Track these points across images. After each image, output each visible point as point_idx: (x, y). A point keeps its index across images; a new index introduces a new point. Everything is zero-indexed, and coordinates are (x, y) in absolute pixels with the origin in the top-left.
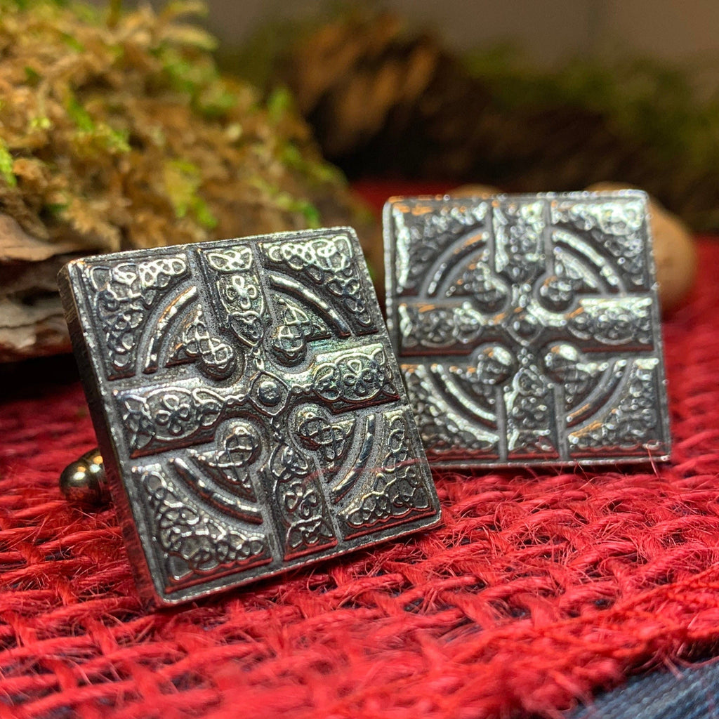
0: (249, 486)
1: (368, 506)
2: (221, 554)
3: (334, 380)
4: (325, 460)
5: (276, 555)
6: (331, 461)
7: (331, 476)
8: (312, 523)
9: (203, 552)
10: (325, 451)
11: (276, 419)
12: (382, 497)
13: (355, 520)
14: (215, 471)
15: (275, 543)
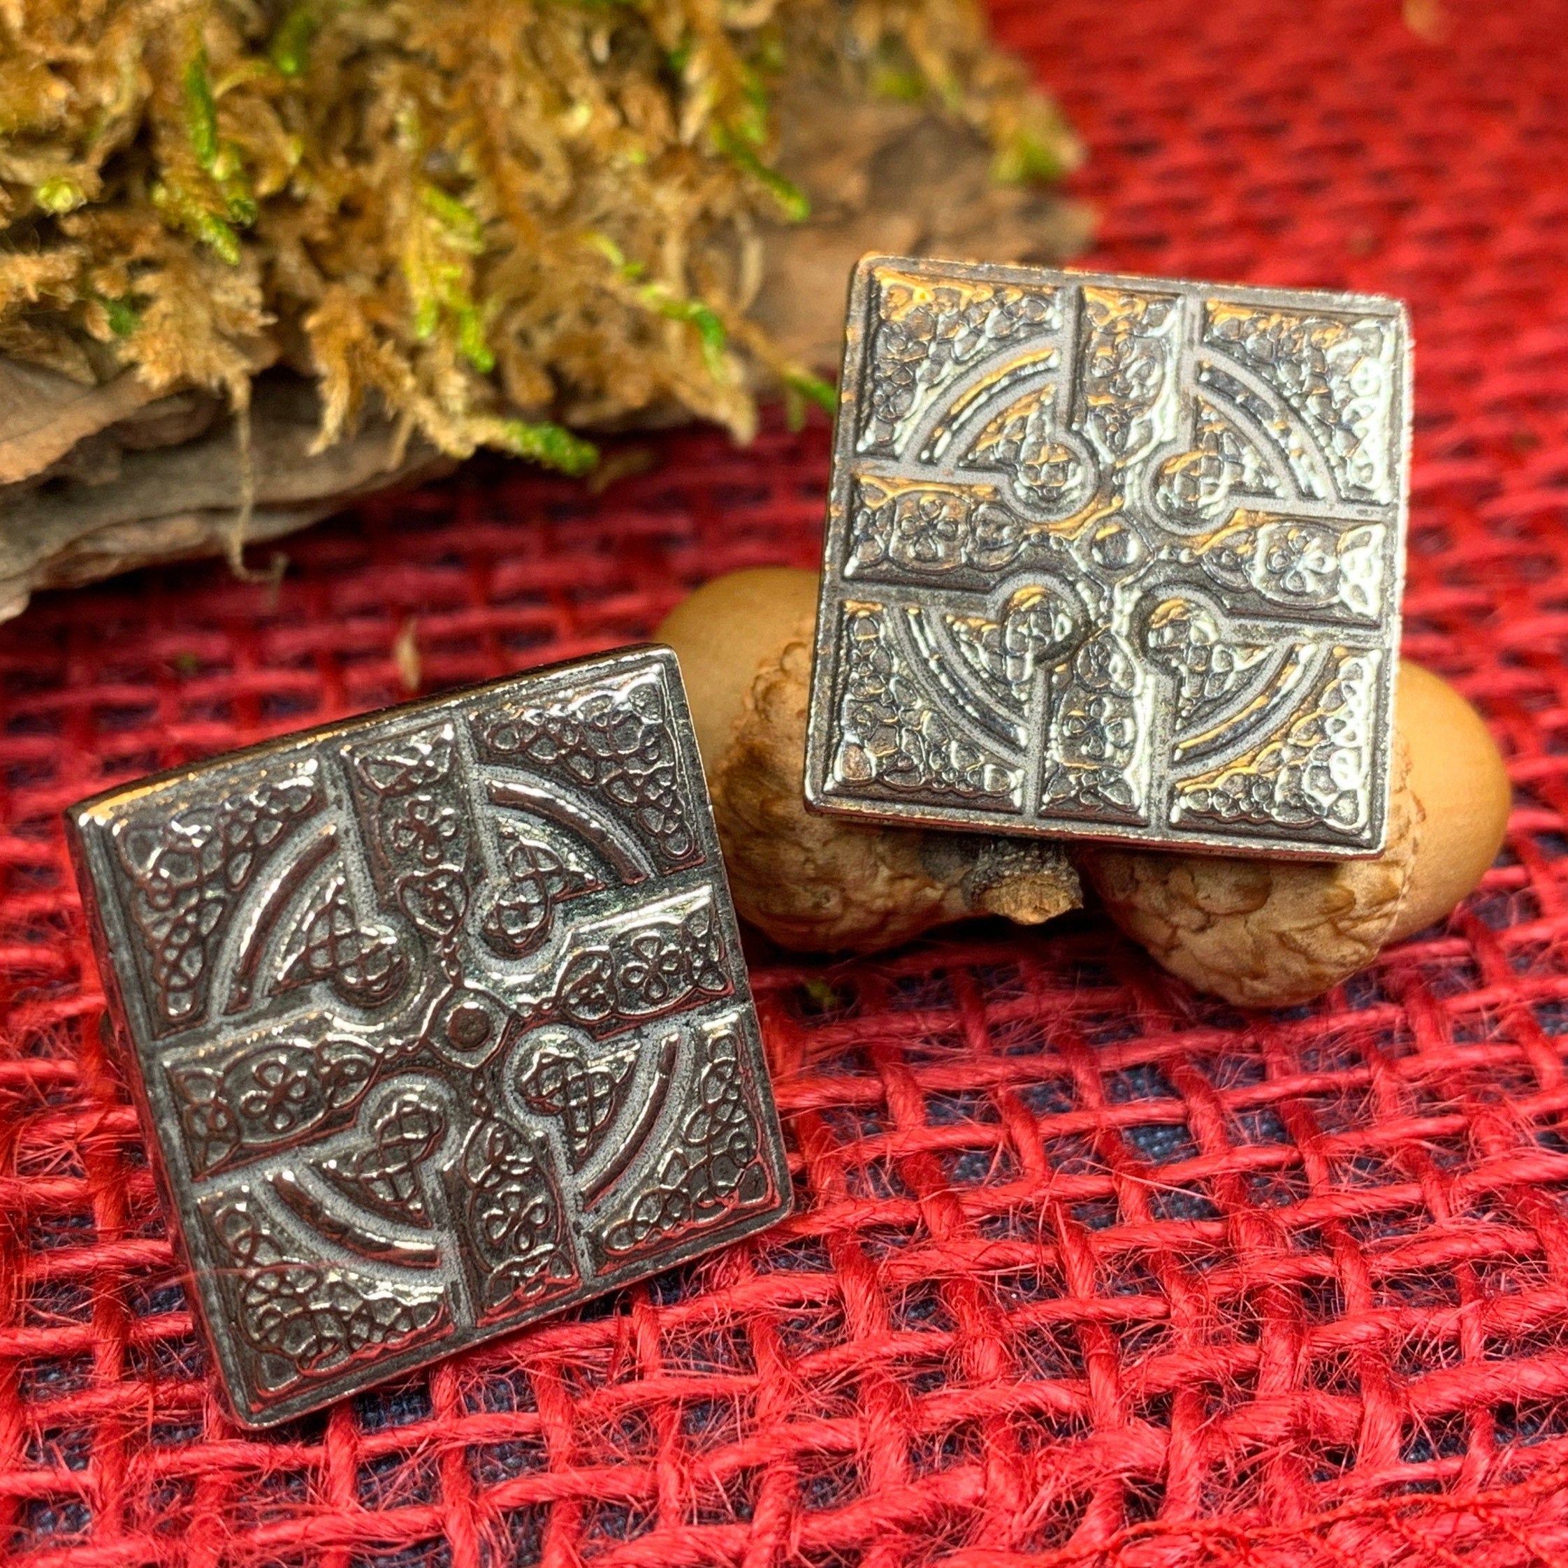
0: (419, 1206)
1: (648, 1211)
2: (358, 1338)
3: (601, 981)
4: (570, 1134)
5: (463, 1317)
6: (582, 1136)
7: (578, 1162)
8: (534, 1261)
9: (322, 1340)
10: (573, 1118)
11: (478, 1073)
12: (676, 1194)
13: (620, 1241)
14: (353, 1186)
15: (463, 1297)
